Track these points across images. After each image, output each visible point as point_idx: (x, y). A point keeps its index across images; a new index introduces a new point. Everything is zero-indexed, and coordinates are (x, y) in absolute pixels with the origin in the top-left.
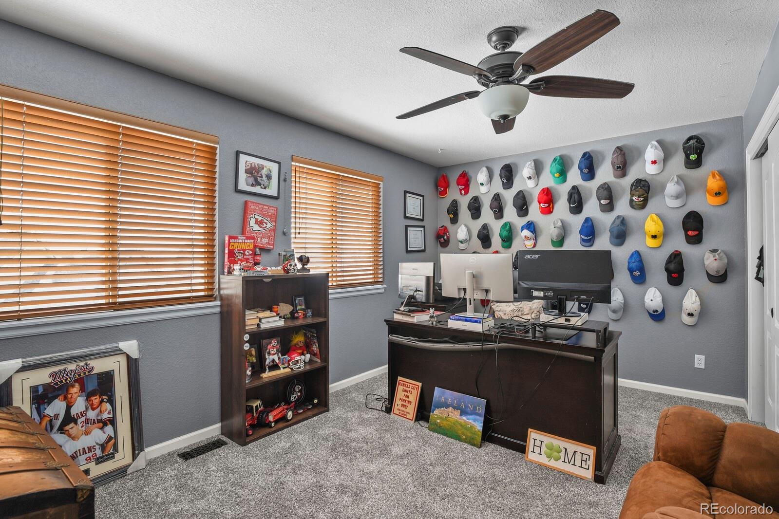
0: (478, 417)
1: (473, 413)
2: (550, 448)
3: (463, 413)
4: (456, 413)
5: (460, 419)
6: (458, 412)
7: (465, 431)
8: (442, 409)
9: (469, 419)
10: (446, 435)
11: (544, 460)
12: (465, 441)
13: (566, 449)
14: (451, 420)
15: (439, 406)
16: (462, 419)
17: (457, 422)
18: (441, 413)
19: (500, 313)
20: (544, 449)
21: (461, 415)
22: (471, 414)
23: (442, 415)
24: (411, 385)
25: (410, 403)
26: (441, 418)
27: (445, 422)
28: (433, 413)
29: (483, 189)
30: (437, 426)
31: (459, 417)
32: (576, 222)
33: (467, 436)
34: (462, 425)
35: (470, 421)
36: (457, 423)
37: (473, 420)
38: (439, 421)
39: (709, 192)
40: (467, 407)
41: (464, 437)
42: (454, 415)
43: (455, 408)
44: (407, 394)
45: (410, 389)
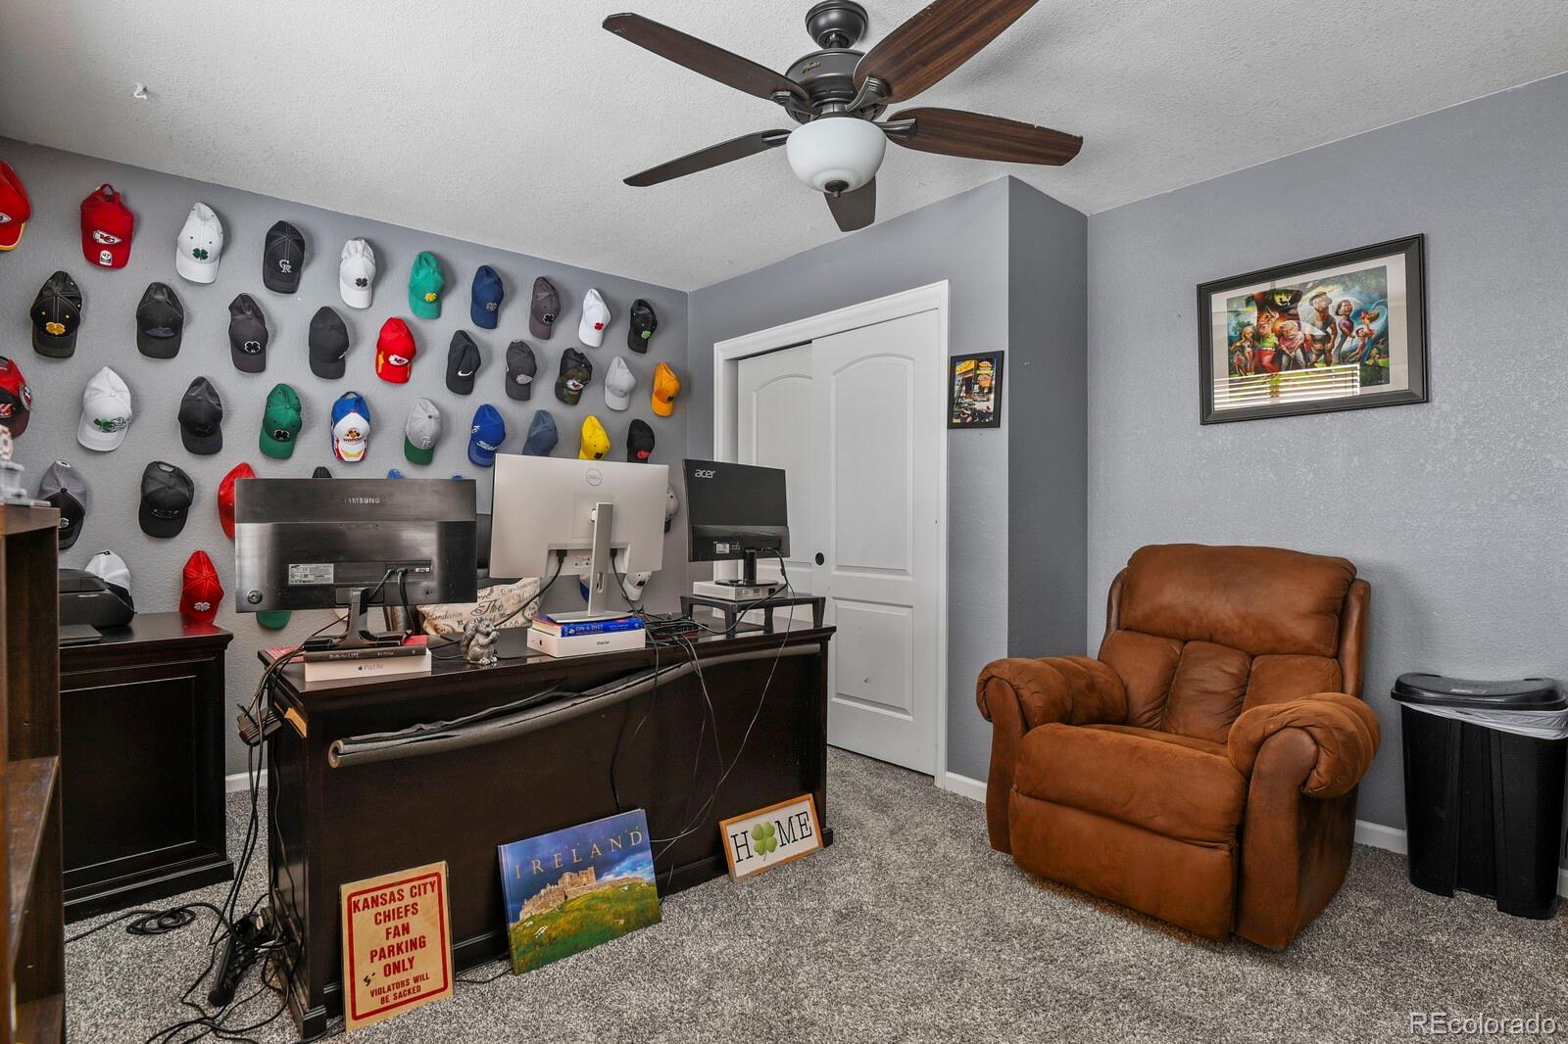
0: (639, 856)
1: (628, 851)
2: (760, 835)
3: (602, 866)
4: (585, 879)
5: (600, 886)
6: (588, 878)
7: (620, 907)
8: (543, 892)
9: (620, 874)
10: (576, 949)
11: (759, 862)
12: (628, 929)
13: (778, 822)
14: (577, 903)
15: (532, 887)
16: (605, 884)
17: (594, 898)
18: (546, 905)
19: (448, 621)
20: (752, 843)
21: (598, 876)
22: (622, 859)
23: (547, 908)
24: (406, 887)
25: (418, 943)
26: (546, 918)
27: (561, 921)
28: (516, 918)
29: (199, 272)
30: (541, 945)
31: (595, 883)
32: (464, 409)
33: (626, 915)
34: (609, 899)
35: (625, 875)
36: (593, 902)
37: (628, 868)
38: (542, 930)
39: (659, 394)
40: (605, 848)
41: (622, 922)
42: (583, 887)
43: (576, 869)
44: (399, 923)
45: (408, 900)
